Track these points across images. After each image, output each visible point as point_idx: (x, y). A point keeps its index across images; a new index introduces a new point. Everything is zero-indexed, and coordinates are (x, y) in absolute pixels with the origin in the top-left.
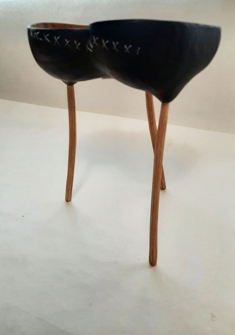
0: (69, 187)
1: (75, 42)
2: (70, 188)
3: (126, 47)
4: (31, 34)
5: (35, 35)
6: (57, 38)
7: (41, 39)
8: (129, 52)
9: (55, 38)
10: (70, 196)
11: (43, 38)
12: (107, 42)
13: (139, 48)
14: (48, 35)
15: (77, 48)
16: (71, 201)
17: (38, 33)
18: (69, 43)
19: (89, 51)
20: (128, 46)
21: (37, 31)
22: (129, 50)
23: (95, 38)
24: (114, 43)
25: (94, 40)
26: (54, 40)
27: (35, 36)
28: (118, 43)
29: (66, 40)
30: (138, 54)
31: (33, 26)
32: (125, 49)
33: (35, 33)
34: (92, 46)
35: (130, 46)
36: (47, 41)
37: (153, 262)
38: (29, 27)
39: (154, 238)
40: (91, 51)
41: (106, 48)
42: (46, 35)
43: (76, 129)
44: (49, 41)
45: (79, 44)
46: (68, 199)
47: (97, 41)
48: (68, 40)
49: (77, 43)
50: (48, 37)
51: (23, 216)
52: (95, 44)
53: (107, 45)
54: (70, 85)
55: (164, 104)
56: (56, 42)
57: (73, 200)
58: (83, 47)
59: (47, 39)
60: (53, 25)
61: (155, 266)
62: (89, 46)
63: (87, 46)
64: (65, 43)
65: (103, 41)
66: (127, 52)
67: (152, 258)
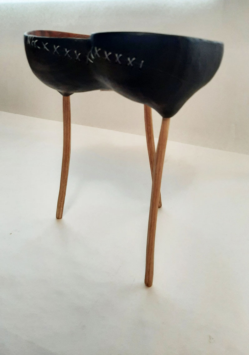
0: (61, 203)
1: (76, 52)
2: (62, 205)
3: (129, 59)
4: (29, 42)
5: (33, 43)
6: (56, 47)
7: (39, 47)
8: (132, 65)
9: (55, 46)
10: (61, 213)
11: (42, 46)
12: (110, 53)
13: (143, 62)
14: (47, 44)
15: (77, 58)
16: (61, 218)
17: (36, 41)
18: (69, 53)
19: (89, 61)
20: (131, 59)
21: (35, 39)
22: (132, 63)
23: (97, 49)
24: (117, 55)
25: (96, 51)
26: (54, 49)
27: (32, 45)
28: (121, 55)
29: (66, 50)
30: (141, 67)
31: (30, 33)
32: (128, 62)
33: (33, 41)
34: (93, 57)
35: (134, 59)
36: (46, 50)
37: (148, 283)
38: (26, 34)
39: (150, 258)
40: (92, 62)
41: (109, 59)
42: (45, 43)
43: (70, 142)
44: (48, 50)
45: (79, 54)
46: (59, 216)
47: (99, 52)
48: (67, 50)
49: (78, 53)
50: (46, 46)
51: (11, 233)
52: (97, 55)
53: (109, 56)
54: (66, 95)
55: (165, 119)
56: (55, 52)
57: (64, 217)
58: (83, 58)
59: (45, 47)
60: (50, 33)
61: (151, 286)
62: (90, 57)
63: (88, 57)
64: (66, 52)
65: (106, 53)
66: (130, 65)
67: (148, 279)
